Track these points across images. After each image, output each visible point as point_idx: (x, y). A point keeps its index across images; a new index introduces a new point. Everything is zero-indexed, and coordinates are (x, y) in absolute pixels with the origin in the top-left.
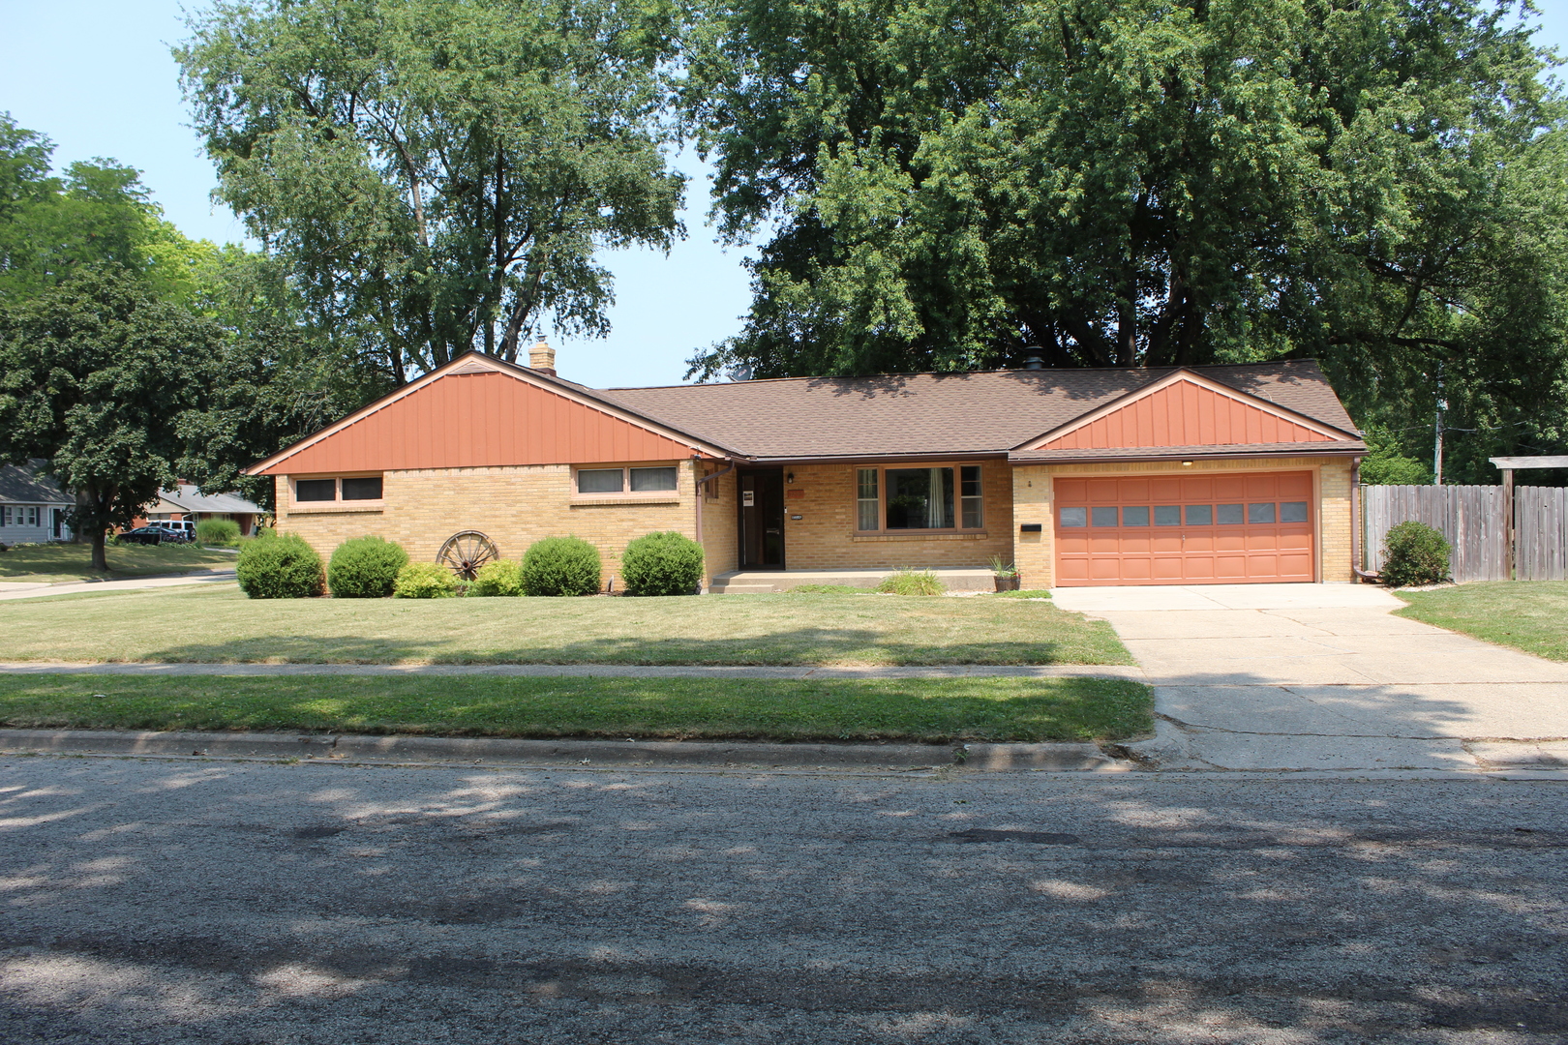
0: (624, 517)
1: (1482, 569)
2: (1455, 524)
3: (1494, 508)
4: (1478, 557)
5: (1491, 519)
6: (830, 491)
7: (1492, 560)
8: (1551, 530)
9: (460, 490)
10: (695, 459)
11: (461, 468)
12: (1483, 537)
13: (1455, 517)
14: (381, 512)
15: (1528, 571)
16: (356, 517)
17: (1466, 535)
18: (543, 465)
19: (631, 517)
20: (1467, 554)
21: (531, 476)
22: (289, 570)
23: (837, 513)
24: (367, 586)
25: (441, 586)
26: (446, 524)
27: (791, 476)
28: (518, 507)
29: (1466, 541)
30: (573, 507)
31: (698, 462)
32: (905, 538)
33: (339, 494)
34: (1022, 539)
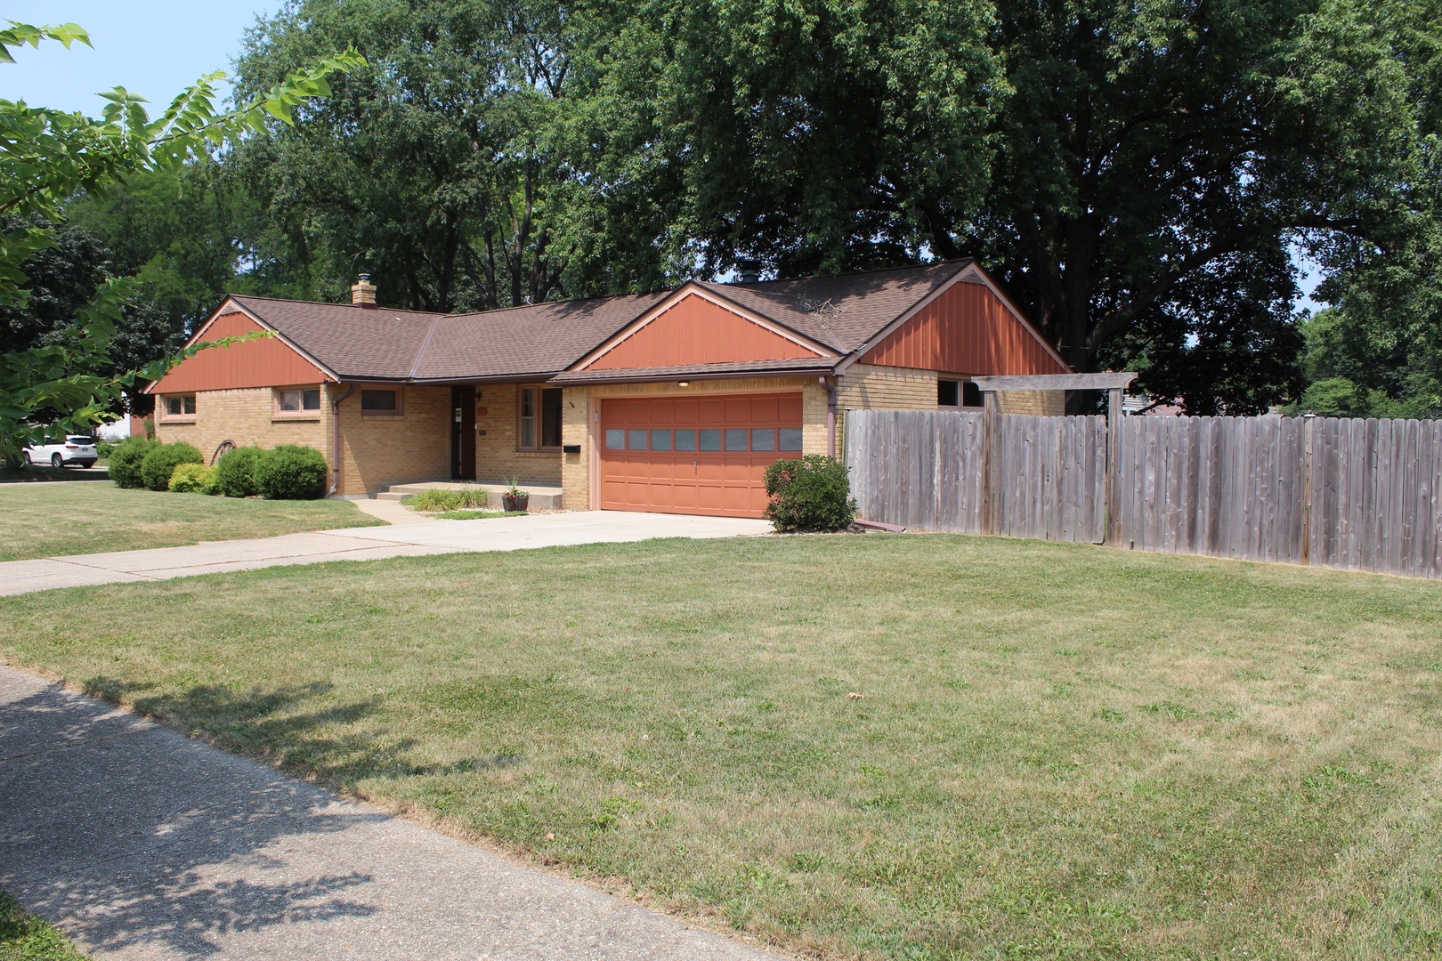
0: (295, 431)
1: (959, 518)
2: (932, 458)
3: (974, 437)
4: (955, 503)
5: (969, 454)
6: (502, 409)
7: (970, 506)
8: (1034, 474)
9: (226, 407)
10: (326, 382)
11: (227, 390)
12: (961, 478)
13: (932, 451)
14: (194, 424)
15: (1007, 523)
16: (186, 427)
17: (943, 475)
18: (260, 388)
19: (298, 431)
20: (944, 500)
21: (255, 396)
22: (132, 467)
23: (507, 430)
24: (155, 481)
25: (191, 483)
26: (220, 434)
27: (480, 395)
28: (251, 421)
29: (943, 482)
30: (273, 422)
31: (331, 385)
32: (546, 455)
33: (183, 409)
34: (568, 460)
